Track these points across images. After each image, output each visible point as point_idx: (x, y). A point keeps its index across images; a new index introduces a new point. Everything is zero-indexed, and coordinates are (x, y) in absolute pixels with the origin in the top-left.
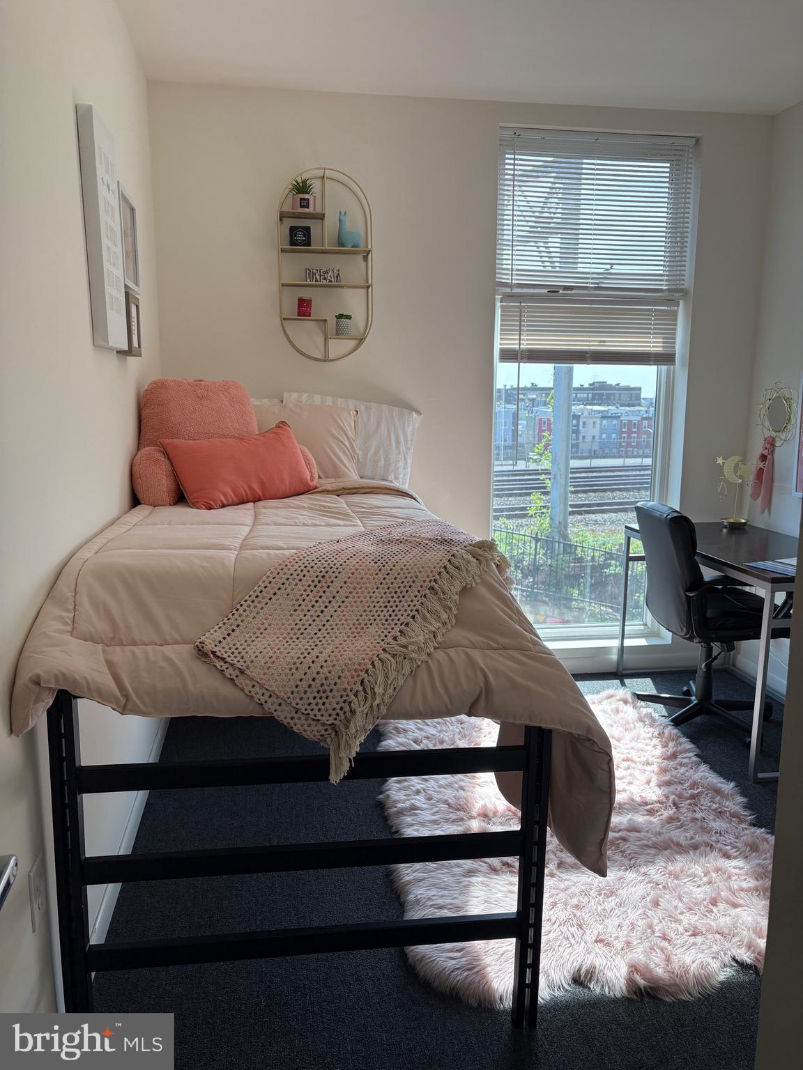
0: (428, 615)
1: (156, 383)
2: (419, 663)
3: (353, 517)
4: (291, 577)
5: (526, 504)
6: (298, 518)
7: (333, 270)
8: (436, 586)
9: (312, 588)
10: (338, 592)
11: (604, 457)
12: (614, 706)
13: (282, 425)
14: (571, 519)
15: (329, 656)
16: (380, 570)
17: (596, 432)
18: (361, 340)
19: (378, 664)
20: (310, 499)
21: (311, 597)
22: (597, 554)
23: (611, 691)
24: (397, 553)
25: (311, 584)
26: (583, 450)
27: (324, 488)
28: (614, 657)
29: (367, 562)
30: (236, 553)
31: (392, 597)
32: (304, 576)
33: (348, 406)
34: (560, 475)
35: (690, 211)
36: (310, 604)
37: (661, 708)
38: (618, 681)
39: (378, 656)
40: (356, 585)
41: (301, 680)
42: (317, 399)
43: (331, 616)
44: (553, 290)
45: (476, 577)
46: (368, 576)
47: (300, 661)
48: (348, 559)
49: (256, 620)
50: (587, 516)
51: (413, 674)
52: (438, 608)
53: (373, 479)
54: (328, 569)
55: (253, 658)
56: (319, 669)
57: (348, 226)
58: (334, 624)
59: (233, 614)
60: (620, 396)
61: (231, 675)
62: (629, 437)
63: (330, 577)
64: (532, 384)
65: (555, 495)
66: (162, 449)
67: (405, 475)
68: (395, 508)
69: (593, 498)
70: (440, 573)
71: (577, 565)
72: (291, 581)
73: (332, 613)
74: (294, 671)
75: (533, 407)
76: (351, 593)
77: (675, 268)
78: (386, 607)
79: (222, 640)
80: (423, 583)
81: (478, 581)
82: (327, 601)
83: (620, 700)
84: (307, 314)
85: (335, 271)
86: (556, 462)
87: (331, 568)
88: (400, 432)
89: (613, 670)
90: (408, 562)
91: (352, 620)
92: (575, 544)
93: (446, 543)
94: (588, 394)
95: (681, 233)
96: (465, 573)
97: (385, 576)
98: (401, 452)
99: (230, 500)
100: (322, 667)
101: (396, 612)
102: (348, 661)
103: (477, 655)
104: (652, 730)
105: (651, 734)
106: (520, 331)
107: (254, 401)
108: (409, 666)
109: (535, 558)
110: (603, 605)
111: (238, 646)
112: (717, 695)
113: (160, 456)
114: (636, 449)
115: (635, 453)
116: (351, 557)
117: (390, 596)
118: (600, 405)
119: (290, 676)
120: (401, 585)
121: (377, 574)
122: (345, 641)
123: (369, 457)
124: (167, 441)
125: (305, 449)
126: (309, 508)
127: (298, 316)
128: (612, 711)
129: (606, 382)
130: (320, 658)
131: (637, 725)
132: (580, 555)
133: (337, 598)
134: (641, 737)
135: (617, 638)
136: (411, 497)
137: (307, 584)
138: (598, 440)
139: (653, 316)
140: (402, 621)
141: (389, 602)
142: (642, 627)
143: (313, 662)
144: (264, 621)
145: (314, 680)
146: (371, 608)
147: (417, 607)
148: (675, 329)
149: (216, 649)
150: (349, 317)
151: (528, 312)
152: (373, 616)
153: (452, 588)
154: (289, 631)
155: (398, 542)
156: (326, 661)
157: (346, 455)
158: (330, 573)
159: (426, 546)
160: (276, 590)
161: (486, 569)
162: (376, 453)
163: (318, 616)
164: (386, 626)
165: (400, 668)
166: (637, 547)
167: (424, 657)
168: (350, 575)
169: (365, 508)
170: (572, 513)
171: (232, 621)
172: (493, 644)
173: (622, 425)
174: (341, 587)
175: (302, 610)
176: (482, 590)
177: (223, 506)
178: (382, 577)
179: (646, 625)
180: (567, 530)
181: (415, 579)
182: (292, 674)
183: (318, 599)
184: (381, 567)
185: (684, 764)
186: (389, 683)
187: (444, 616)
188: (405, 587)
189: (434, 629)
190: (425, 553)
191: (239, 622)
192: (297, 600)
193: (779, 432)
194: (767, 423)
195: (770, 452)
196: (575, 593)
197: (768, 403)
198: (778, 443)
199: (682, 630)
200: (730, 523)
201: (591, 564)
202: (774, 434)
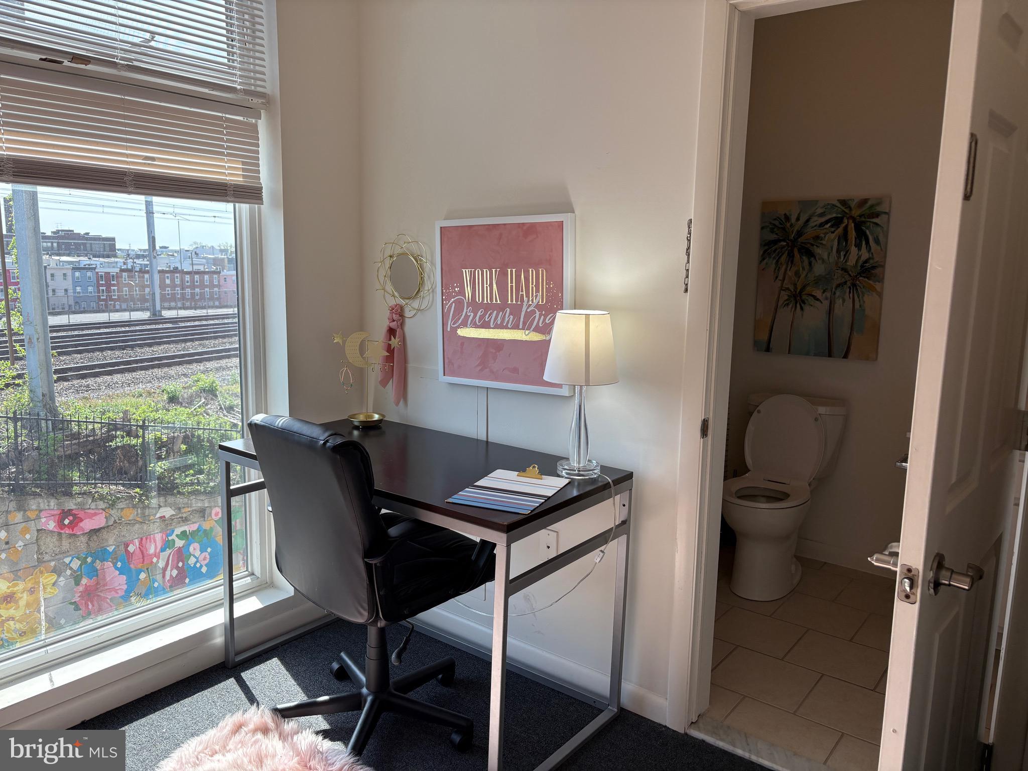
11: (81, 312)
14: (58, 387)
17: (68, 284)
22: (97, 426)
26: (55, 304)
28: (219, 641)
34: (37, 337)
38: (232, 680)
44: (52, 59)
50: (75, 382)
60: (91, 246)
62: (108, 290)
65: (34, 360)
69: (78, 360)
71: (74, 442)
77: (248, 60)
83: (255, 731)
86: (29, 322)
89: (218, 659)
92: (68, 418)
94: (52, 243)
109: (16, 442)
110: (112, 484)
114: (118, 303)
115: (118, 307)
118: (69, 255)
129: (73, 231)
132: (75, 431)
138: (72, 294)
142: (248, 579)
170: (58, 380)
173: (99, 277)
179: (253, 574)
180: (54, 402)
193: (409, 298)
194: (389, 287)
195: (399, 325)
196: (76, 476)
197: (388, 263)
198: (408, 313)
199: (361, 614)
200: (361, 422)
201: (91, 438)
202: (403, 302)
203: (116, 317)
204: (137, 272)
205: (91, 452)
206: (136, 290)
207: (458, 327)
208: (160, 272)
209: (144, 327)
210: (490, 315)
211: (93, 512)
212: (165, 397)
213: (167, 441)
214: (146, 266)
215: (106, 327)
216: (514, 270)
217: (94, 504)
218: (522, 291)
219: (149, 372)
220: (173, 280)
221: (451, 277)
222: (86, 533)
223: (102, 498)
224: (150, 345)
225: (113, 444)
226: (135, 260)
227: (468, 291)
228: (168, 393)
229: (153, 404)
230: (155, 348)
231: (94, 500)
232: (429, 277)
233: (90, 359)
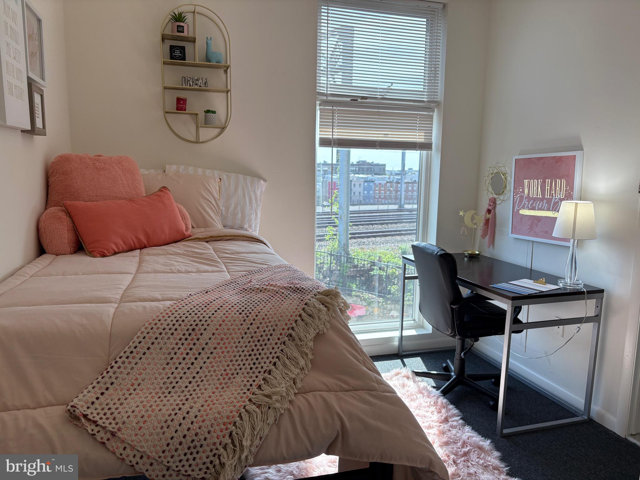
0: (287, 361)
1: (61, 157)
2: (282, 412)
3: (218, 262)
4: (164, 332)
5: (323, 233)
6: (173, 265)
7: (202, 79)
8: (294, 333)
9: (183, 341)
10: (207, 344)
11: (366, 205)
12: (401, 382)
13: (164, 189)
14: (351, 241)
15: (199, 411)
16: (244, 321)
17: (361, 189)
18: (223, 129)
19: (245, 416)
20: (184, 245)
21: (182, 350)
22: (366, 262)
23: (398, 370)
24: (259, 303)
25: (182, 337)
26: (354, 200)
27: (196, 236)
28: (396, 343)
29: (233, 314)
30: (116, 305)
31: (256, 346)
32: (176, 330)
33: (214, 176)
34: (344, 216)
35: (440, 51)
36: (182, 357)
37: (431, 382)
38: (399, 360)
39: (245, 406)
40: (223, 336)
41: (172, 438)
42: (191, 170)
43: (201, 368)
44: (354, 99)
45: (327, 324)
46: (234, 326)
47: (171, 418)
48: (216, 311)
49: (131, 376)
50: (359, 240)
51: (277, 423)
52: (296, 354)
53: (232, 228)
54: (198, 322)
55: (125, 419)
56: (190, 425)
57: (213, 48)
58: (203, 375)
59: (108, 372)
60: (374, 169)
61: (102, 438)
62: (380, 193)
63: (200, 330)
64: (324, 161)
65: (342, 227)
66: (64, 208)
67: (256, 224)
68: (252, 253)
69: (362, 229)
70: (296, 321)
71: (355, 269)
72: (163, 335)
73: (202, 364)
74: (165, 429)
75: (325, 175)
76: (218, 344)
77: (431, 87)
78: (250, 355)
79: (95, 400)
80: (282, 331)
81: (328, 326)
82: (197, 353)
83: (404, 377)
84: (183, 109)
85: (204, 80)
86: (341, 208)
87: (200, 321)
88: (252, 194)
89: (396, 352)
90: (268, 311)
91: (220, 371)
92: (354, 257)
93: (298, 291)
94: (356, 168)
95: (434, 64)
96: (317, 320)
97: (249, 326)
98: (253, 208)
99: (121, 249)
100: (192, 423)
101: (260, 360)
102: (217, 415)
103: (331, 398)
104: (429, 400)
105: (428, 403)
106: (333, 126)
107: (143, 171)
108: (273, 415)
109: (331, 266)
110: (370, 293)
111: (111, 405)
112: (468, 371)
113: (62, 215)
114: (383, 200)
115: (383, 202)
116: (219, 309)
117: (253, 344)
118: (363, 174)
119: (161, 435)
120: (263, 333)
121: (242, 325)
122: (214, 393)
123: (230, 210)
124: (69, 202)
125: (182, 207)
126: (183, 254)
127: (177, 110)
128: (400, 385)
129: (366, 161)
130: (191, 413)
131: (418, 396)
132: (356, 264)
133: (206, 350)
134: (423, 405)
135: (398, 330)
136: (262, 242)
137: (178, 337)
138: (362, 195)
139: (418, 118)
140: (265, 368)
141: (253, 350)
142: (412, 322)
143: (184, 418)
144: (138, 376)
145: (185, 436)
146: (237, 357)
147: (278, 354)
148: (432, 127)
149: (88, 412)
150: (214, 112)
151: (338, 113)
152: (239, 365)
153: (308, 335)
154: (162, 385)
155: (259, 291)
156: (196, 417)
157: (213, 210)
158: (200, 326)
159: (283, 295)
160: (150, 345)
161: (333, 315)
162: (236, 208)
163: (189, 369)
164: (251, 374)
165: (266, 418)
166: (412, 271)
167: (287, 405)
168: (218, 327)
169: (228, 253)
170: (351, 238)
171: (106, 379)
172: (345, 386)
173: (376, 186)
174: (210, 339)
175: (174, 364)
176: (332, 335)
177: (115, 253)
178: (246, 327)
179: (415, 320)
180: (348, 248)
181: (275, 328)
182: (164, 433)
183: (189, 351)
184: (245, 318)
185: (454, 426)
186: (256, 433)
187: (302, 362)
188: (266, 335)
189: (293, 376)
190: (282, 303)
191: (113, 380)
192: (169, 354)
193: (499, 195)
194: (490, 189)
195: (493, 208)
196: (354, 287)
197: (491, 176)
198: (498, 202)
199: (448, 330)
200: (469, 254)
201: (363, 269)
202: (496, 196)
203: (381, 207)
204: (394, 183)
205: (362, 276)
206: (393, 193)
207: (520, 209)
208: (406, 183)
209: (394, 213)
210: (536, 203)
211: (360, 306)
212: (400, 251)
213: (398, 275)
214: (399, 179)
215: (375, 213)
216: (549, 180)
217: (361, 302)
218: (553, 191)
219: (394, 238)
220: (413, 188)
221: (518, 183)
222: (356, 317)
223: (365, 300)
224: (396, 223)
225: (372, 273)
226: (395, 177)
227: (526, 191)
228: (402, 249)
229: (393, 254)
230: (398, 225)
231: (361, 300)
232: (509, 184)
233: (367, 229)
